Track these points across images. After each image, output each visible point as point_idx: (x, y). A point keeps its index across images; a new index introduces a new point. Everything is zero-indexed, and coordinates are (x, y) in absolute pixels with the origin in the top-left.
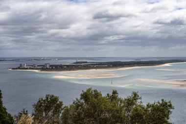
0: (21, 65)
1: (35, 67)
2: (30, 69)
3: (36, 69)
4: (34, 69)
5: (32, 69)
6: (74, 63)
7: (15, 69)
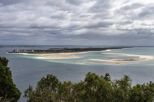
0: (14, 50)
1: (24, 51)
2: (21, 52)
3: (25, 53)
4: (23, 53)
5: (22, 52)
6: (50, 49)
7: (11, 52)
